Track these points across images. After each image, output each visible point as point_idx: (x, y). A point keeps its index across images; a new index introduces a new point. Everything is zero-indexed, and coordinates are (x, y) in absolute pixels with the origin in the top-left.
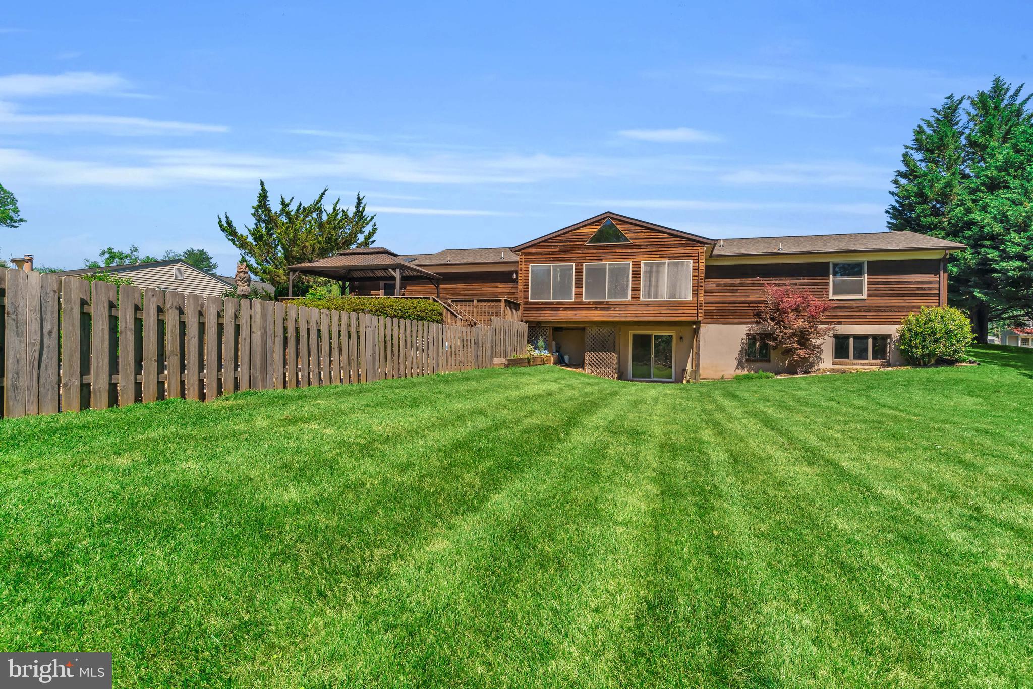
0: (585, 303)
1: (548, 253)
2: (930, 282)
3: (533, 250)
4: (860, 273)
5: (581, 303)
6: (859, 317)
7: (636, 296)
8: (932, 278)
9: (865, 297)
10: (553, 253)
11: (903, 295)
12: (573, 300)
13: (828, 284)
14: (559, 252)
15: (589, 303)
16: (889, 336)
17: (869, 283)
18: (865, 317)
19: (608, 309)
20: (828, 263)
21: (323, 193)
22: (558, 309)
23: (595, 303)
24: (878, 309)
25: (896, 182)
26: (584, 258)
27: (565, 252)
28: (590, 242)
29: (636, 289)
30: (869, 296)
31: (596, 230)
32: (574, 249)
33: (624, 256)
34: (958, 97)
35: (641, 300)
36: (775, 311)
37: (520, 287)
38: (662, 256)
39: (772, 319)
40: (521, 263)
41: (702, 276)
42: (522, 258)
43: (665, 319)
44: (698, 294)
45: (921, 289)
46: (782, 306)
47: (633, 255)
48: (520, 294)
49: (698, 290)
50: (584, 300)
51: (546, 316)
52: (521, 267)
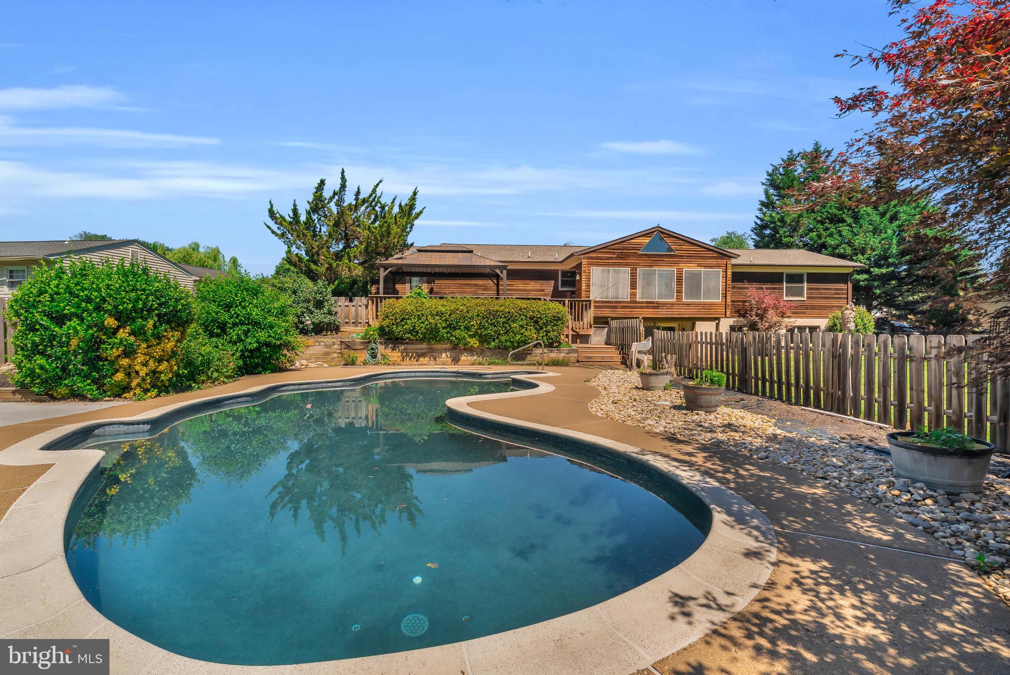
0: (639, 302)
1: (608, 258)
2: (842, 289)
3: (594, 255)
4: (802, 282)
5: (635, 302)
6: (802, 313)
7: (679, 298)
8: (843, 286)
9: (805, 299)
10: (611, 258)
11: (827, 298)
12: (629, 300)
13: (782, 289)
14: (618, 258)
15: (642, 302)
16: (819, 327)
17: (808, 289)
18: (804, 313)
19: (658, 307)
20: (783, 273)
22: (616, 307)
23: (647, 302)
24: (813, 307)
25: (761, 210)
26: (638, 265)
27: (622, 258)
28: (643, 251)
29: (679, 292)
30: (808, 298)
31: (648, 241)
32: (629, 256)
33: (670, 264)
34: (796, 152)
35: (684, 300)
36: (758, 309)
37: (583, 288)
38: (699, 265)
39: (757, 315)
40: (583, 266)
41: (729, 282)
42: (584, 262)
43: (701, 316)
44: (726, 297)
45: (837, 294)
46: (764, 306)
47: (677, 263)
48: (583, 293)
49: (726, 294)
50: (637, 300)
51: (606, 313)
52: (583, 269)
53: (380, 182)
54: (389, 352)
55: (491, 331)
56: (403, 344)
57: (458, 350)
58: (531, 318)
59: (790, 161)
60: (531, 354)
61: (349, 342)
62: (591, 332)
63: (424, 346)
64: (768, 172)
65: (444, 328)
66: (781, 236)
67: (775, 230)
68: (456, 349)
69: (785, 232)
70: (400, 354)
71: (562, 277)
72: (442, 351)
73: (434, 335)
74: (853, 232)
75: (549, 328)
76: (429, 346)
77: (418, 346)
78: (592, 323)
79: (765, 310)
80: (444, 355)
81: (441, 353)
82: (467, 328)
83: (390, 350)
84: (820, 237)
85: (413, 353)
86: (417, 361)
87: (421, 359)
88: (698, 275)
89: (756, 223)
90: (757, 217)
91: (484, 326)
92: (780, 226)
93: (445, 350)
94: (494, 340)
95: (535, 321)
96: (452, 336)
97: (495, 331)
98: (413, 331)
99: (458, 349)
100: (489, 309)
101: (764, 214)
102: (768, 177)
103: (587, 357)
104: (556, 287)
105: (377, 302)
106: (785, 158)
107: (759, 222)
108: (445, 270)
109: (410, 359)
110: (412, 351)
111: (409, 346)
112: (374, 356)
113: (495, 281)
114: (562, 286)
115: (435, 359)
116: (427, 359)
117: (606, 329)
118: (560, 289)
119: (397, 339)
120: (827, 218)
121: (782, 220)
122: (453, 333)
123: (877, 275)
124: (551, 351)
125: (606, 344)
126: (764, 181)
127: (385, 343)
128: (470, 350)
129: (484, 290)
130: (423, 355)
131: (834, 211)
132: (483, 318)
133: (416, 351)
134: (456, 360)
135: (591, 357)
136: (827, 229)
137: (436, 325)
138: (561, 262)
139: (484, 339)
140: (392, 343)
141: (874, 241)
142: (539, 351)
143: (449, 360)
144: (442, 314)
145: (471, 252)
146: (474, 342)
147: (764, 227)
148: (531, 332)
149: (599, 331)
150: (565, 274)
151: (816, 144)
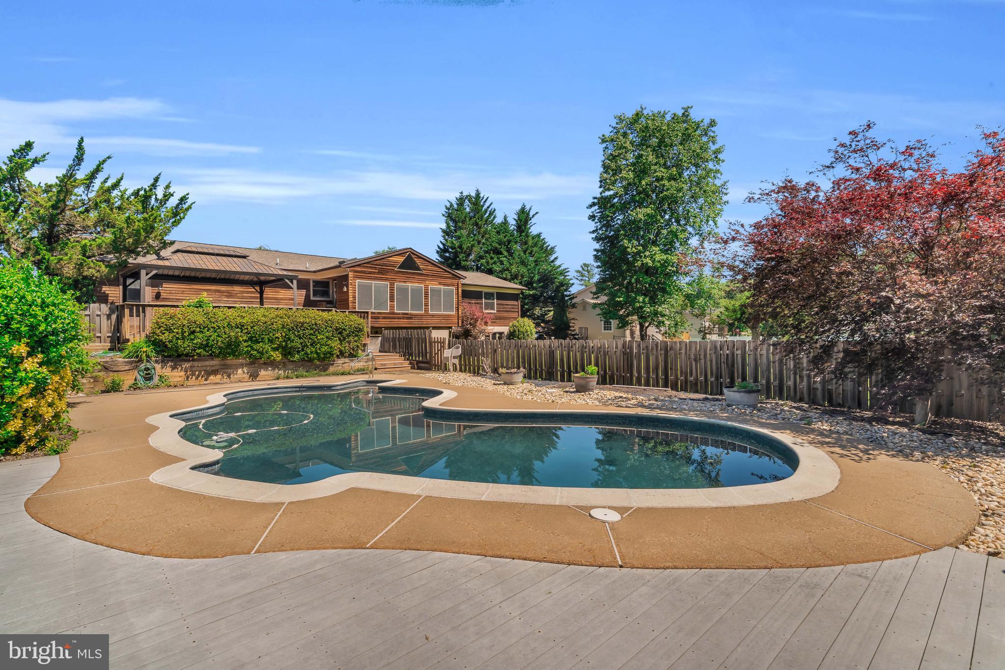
0: (396, 314)
1: (371, 273)
2: (515, 305)
3: (360, 269)
4: (493, 299)
5: (394, 313)
6: (494, 322)
7: (426, 310)
8: (515, 303)
9: (495, 312)
10: (374, 273)
11: (508, 311)
12: (388, 311)
13: (482, 304)
14: (379, 273)
15: (399, 314)
16: (503, 333)
17: (497, 304)
18: (496, 323)
19: (411, 318)
20: (482, 292)
21: (104, 161)
22: (378, 318)
23: (402, 314)
24: (500, 318)
25: (443, 237)
26: (394, 280)
27: (382, 274)
28: (398, 268)
29: (426, 305)
30: (497, 311)
31: (401, 260)
32: (388, 272)
33: (419, 281)
34: (465, 194)
35: (430, 312)
36: (471, 319)
37: (350, 299)
38: (440, 284)
39: (471, 324)
40: (350, 279)
41: (460, 298)
42: (351, 275)
43: (442, 325)
44: (458, 310)
45: (512, 308)
46: (475, 317)
47: (425, 280)
48: (350, 304)
49: (458, 307)
50: (396, 311)
51: (382, 323)
52: (350, 281)
53: (109, 158)
54: (167, 371)
55: (297, 343)
56: (189, 361)
57: (256, 365)
58: (337, 329)
59: (461, 201)
60: (333, 364)
61: (107, 362)
62: (368, 341)
63: (216, 362)
64: (446, 207)
65: (245, 341)
66: (460, 260)
67: (456, 255)
68: (254, 364)
69: (463, 257)
70: (183, 373)
71: (314, 286)
72: (237, 367)
73: (232, 349)
74: (510, 263)
75: (351, 338)
76: (222, 362)
77: (207, 363)
78: (369, 333)
79: (476, 320)
80: (240, 371)
81: (237, 369)
82: (271, 341)
83: (169, 369)
84: (488, 263)
85: (200, 372)
86: (206, 380)
87: (212, 377)
88: (439, 291)
89: (438, 246)
90: (441, 242)
91: (289, 339)
92: (460, 252)
93: (242, 366)
94: (298, 352)
95: (340, 331)
96: (253, 349)
97: (301, 343)
98: (205, 346)
99: (257, 363)
100: (296, 321)
101: (446, 240)
102: (447, 211)
103: (382, 365)
104: (307, 296)
105: (138, 311)
106: (458, 197)
107: (441, 246)
108: (213, 275)
109: (197, 378)
110: (199, 369)
111: (196, 364)
112: (148, 378)
113: (258, 288)
114: (314, 295)
115: (229, 376)
116: (219, 377)
117: (380, 338)
118: (312, 298)
119: (179, 356)
120: (491, 250)
121: (460, 247)
122: (255, 347)
123: (527, 295)
124: (352, 361)
125: (380, 351)
126: (444, 213)
127: (162, 362)
128: (271, 364)
129: (227, 296)
130: (215, 372)
131: (497, 245)
132: (289, 330)
133: (204, 368)
134: (254, 376)
135: (385, 365)
136: (492, 258)
137: (237, 338)
138: (314, 272)
139: (287, 352)
140: (172, 361)
141: (523, 270)
142: (340, 361)
143: (246, 376)
144: (243, 326)
145: (244, 257)
146: (277, 356)
147: (445, 250)
148: (335, 344)
149: (374, 339)
150: (317, 283)
151: (477, 191)
